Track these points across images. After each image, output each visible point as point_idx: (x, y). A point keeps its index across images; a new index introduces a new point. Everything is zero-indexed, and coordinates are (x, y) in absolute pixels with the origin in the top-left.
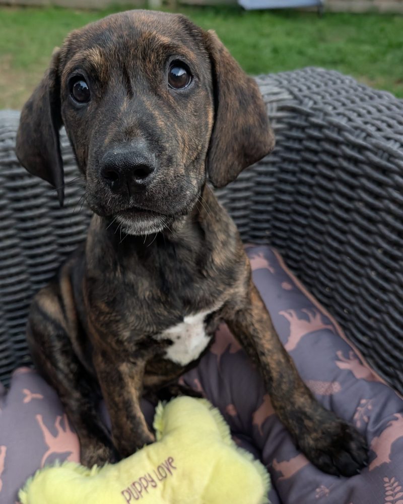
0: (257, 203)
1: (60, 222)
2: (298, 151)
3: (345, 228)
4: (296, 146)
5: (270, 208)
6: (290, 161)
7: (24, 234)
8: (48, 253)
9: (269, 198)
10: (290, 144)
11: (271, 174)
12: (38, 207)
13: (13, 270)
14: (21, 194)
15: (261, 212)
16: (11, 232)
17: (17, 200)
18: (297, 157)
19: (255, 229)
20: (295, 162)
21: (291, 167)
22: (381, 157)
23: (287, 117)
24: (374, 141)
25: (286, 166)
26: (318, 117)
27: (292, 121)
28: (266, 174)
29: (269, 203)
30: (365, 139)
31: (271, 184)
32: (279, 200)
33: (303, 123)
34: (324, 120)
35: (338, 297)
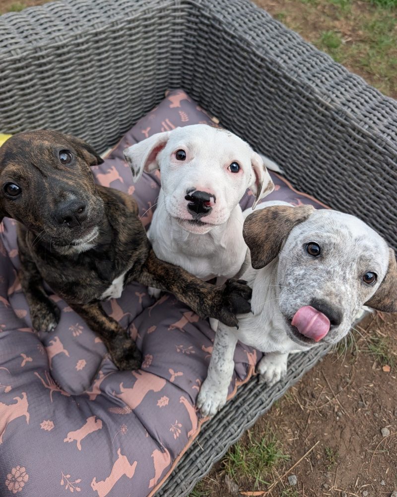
0: (172, 59)
1: (67, 88)
2: (195, 30)
3: (226, 77)
4: (194, 26)
5: (181, 62)
6: (191, 35)
7: (47, 99)
8: (60, 109)
9: (180, 57)
10: (190, 25)
11: (180, 43)
12: (54, 81)
13: (41, 122)
14: (46, 74)
15: (175, 65)
16: (40, 99)
17: (43, 78)
18: (195, 34)
19: (171, 74)
20: (194, 37)
21: (192, 39)
22: (244, 44)
23: (187, 8)
24: (239, 33)
25: (188, 38)
26: (206, 11)
27: (191, 11)
28: (177, 43)
29: (179, 60)
30: (234, 31)
31: (180, 49)
32: (185, 58)
33: (198, 13)
34: (210, 13)
35: (223, 113)
